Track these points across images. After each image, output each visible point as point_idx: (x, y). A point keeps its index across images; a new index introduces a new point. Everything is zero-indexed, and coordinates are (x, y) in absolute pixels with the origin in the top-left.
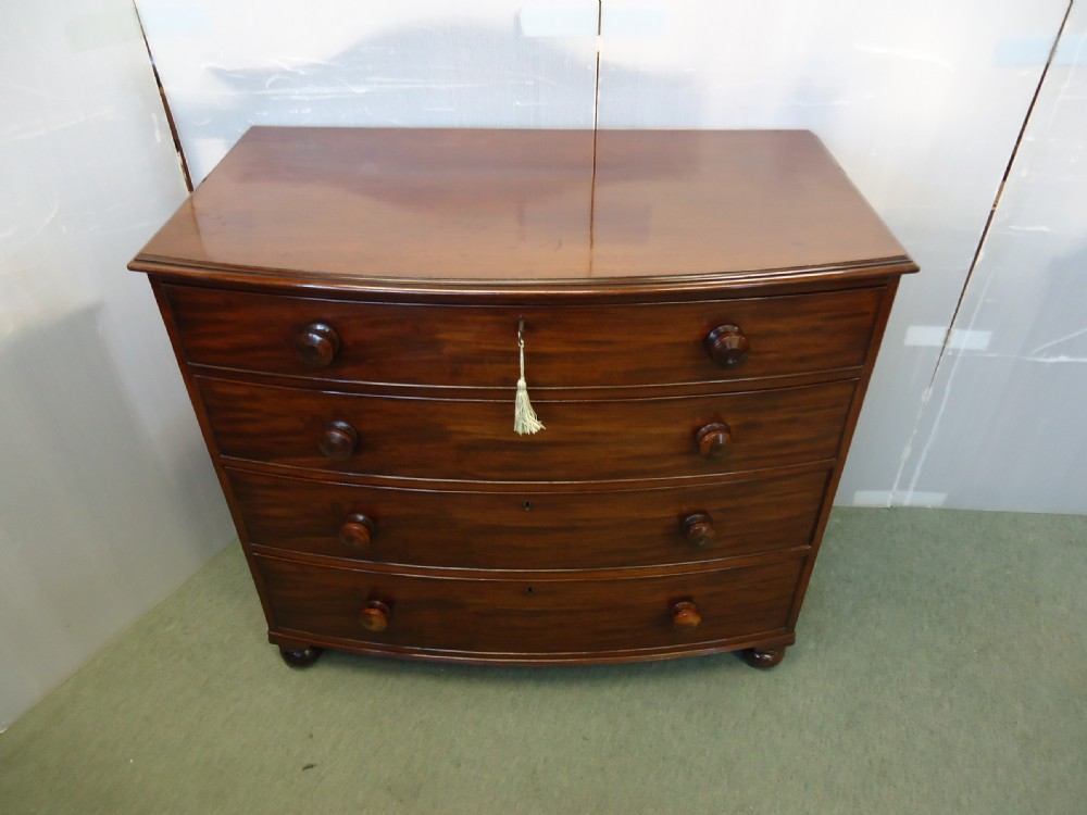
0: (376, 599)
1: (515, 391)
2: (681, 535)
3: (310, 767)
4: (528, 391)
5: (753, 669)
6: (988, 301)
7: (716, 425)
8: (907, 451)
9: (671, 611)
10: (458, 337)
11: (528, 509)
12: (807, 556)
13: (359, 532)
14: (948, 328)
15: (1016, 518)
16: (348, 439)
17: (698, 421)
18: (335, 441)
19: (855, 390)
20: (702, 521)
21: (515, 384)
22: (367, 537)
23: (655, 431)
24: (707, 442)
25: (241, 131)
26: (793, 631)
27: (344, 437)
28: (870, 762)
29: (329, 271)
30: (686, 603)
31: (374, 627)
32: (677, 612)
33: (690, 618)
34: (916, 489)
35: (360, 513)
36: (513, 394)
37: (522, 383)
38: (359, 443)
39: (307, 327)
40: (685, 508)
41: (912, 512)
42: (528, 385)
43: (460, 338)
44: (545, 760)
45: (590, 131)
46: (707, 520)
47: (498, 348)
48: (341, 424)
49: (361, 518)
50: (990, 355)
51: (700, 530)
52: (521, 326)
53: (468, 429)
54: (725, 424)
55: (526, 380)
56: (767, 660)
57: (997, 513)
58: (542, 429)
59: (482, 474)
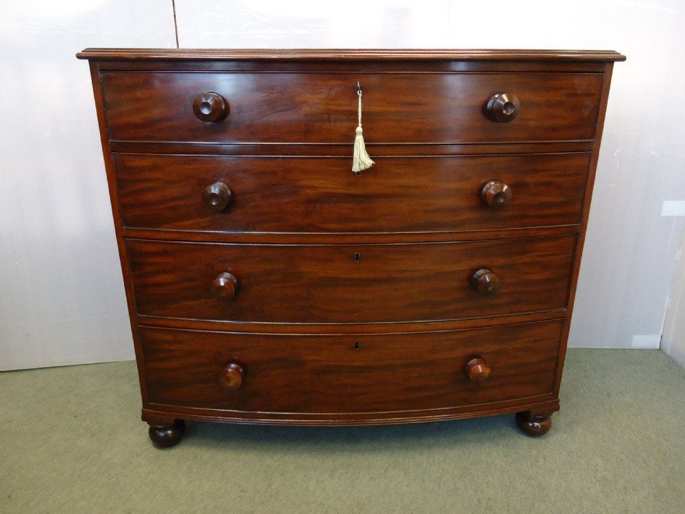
11: (357, 261)
26: (557, 397)
37: (359, 129)
42: (363, 131)
47: (340, 108)
53: (315, 183)
58: (373, 164)
59: (324, 226)
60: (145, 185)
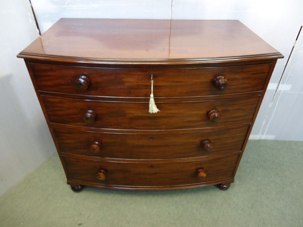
0: (102, 169)
1: (149, 99)
2: (201, 147)
3: (80, 224)
4: (154, 99)
5: (221, 190)
6: (291, 75)
7: (214, 110)
8: (264, 123)
9: (197, 172)
10: (130, 80)
11: (152, 139)
12: (240, 154)
13: (97, 148)
14: (278, 84)
15: (296, 143)
16: (93, 116)
17: (209, 110)
18: (89, 117)
19: (259, 99)
20: (209, 143)
21: (150, 97)
22: (99, 149)
23: (195, 113)
24: (212, 116)
25: (58, 19)
26: (234, 178)
27: (91, 115)
28: (260, 220)
29: (86, 57)
30: (201, 170)
31: (101, 179)
32: (199, 172)
33: (203, 174)
34: (266, 134)
35: (97, 141)
36: (148, 100)
37: (152, 95)
38: (96, 118)
39: (79, 76)
40: (202, 139)
41: (265, 141)
42: (154, 97)
43: (131, 80)
44: (157, 221)
45: (169, 20)
46: (210, 142)
47: (143, 84)
48: (90, 111)
49: (97, 143)
50: (291, 92)
51: (207, 146)
52: (152, 76)
53: (133, 112)
54: (217, 110)
55: (154, 94)
56: (225, 187)
57: (290, 141)
58: (158, 111)
59: (137, 127)
60: (57, 108)
